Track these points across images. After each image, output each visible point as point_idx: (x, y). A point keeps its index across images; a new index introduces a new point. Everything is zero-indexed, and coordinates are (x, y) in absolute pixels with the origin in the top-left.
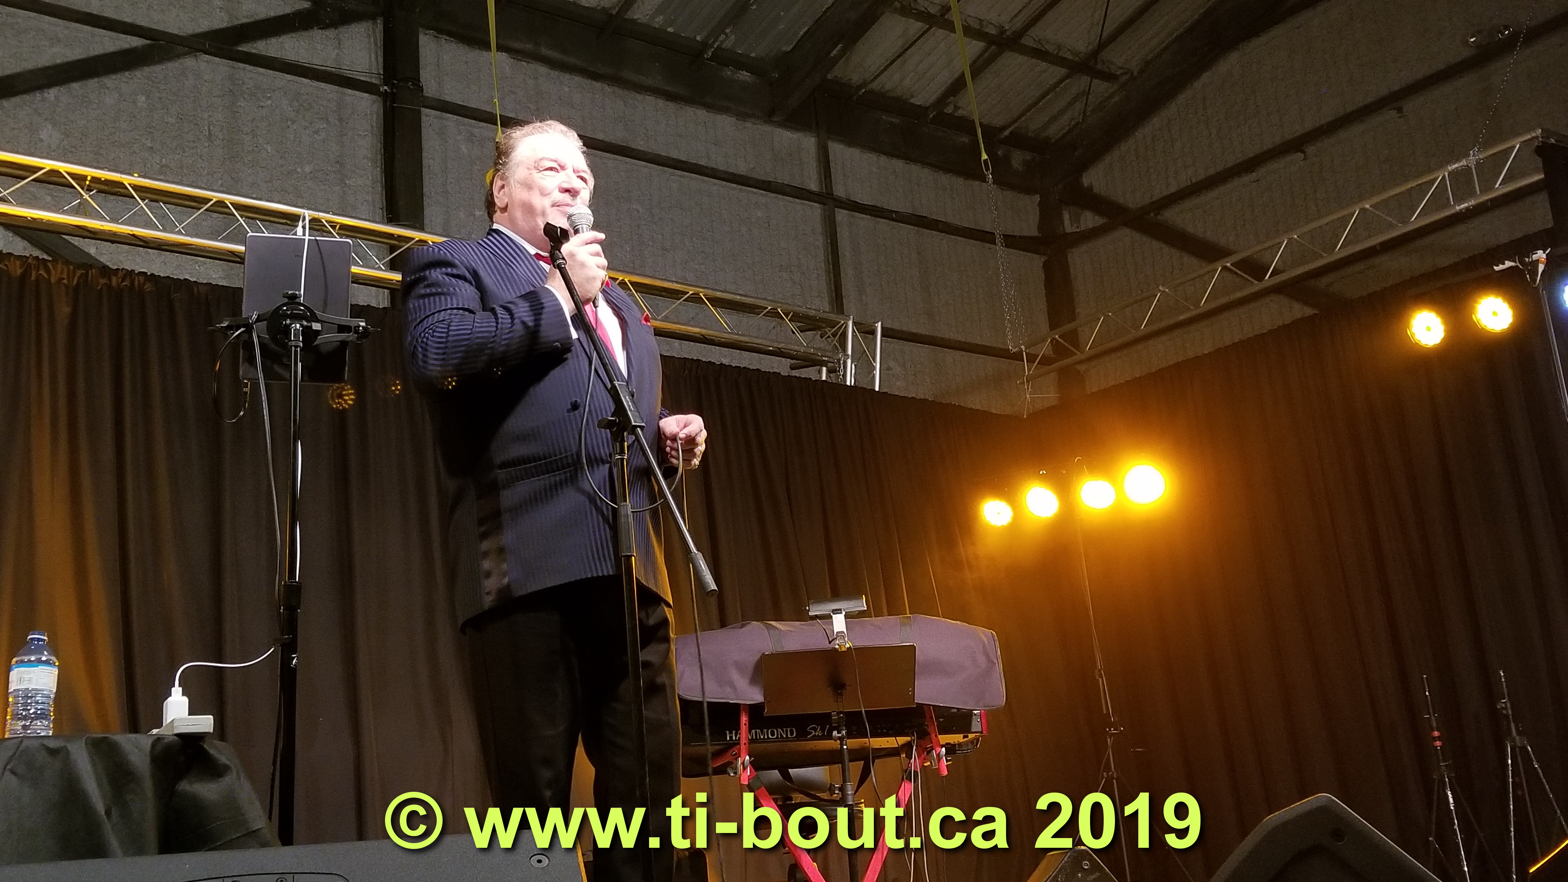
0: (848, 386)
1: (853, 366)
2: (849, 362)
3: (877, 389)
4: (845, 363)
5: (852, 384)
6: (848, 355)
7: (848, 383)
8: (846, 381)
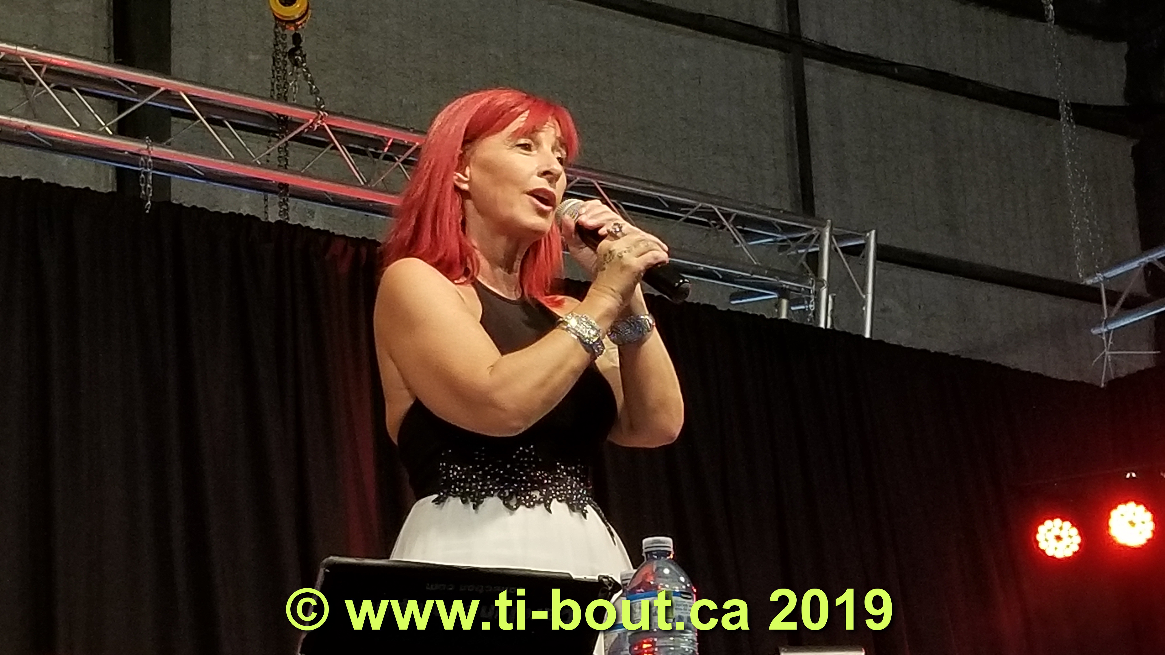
0: (822, 328)
1: (830, 299)
2: (824, 292)
3: (867, 335)
4: (817, 294)
5: (829, 326)
6: (822, 281)
7: (822, 325)
8: (818, 321)
